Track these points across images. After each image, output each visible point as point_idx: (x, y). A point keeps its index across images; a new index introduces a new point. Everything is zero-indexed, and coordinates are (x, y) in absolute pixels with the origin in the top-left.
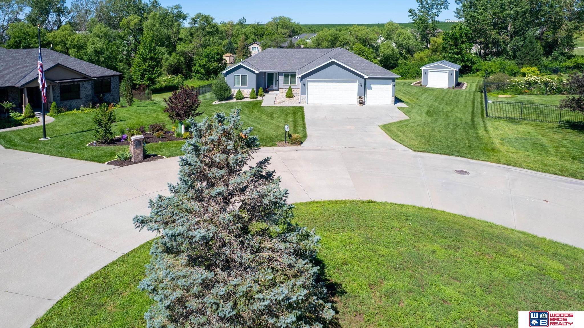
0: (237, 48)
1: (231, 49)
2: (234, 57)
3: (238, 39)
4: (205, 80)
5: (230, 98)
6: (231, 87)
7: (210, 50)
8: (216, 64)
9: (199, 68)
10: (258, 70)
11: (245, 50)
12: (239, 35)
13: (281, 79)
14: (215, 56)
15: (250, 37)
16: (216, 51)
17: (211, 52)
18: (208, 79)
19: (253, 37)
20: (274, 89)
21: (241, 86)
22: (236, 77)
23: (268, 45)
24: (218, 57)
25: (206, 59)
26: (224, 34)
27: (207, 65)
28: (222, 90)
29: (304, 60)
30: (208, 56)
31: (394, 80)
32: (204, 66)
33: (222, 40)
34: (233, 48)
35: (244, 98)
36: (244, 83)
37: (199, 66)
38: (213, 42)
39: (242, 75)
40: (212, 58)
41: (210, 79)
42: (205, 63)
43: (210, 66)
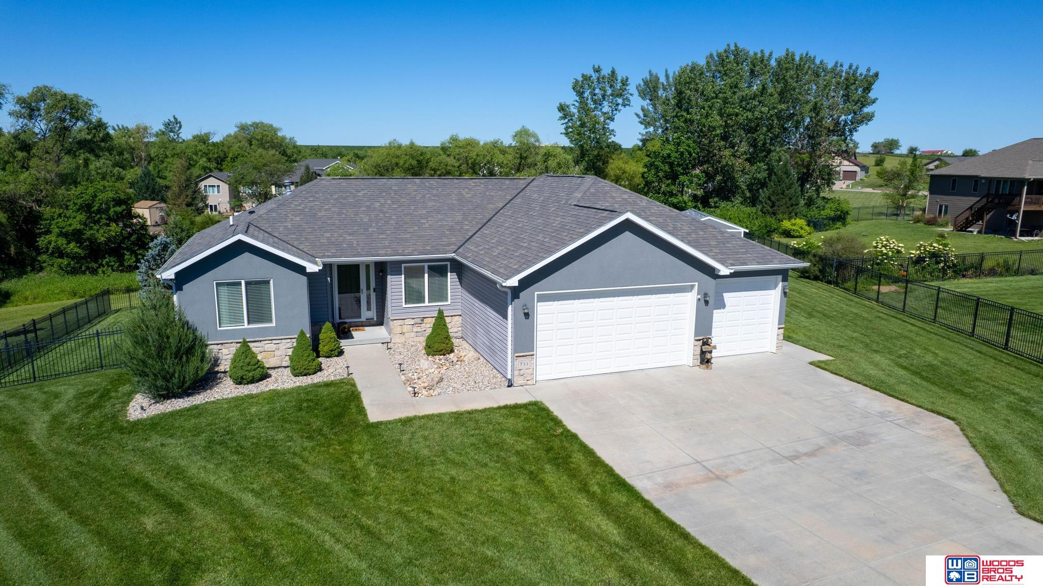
0: (167, 187)
1: (153, 191)
2: (161, 209)
3: (166, 167)
4: (84, 273)
5: (208, 380)
6: (202, 331)
7: (91, 191)
8: (115, 229)
9: (62, 241)
10: (312, 259)
11: (189, 192)
12: (167, 157)
13: (396, 284)
14: (108, 208)
15: (197, 162)
16: (111, 195)
17: (96, 196)
18: (94, 272)
19: (203, 161)
20: (363, 319)
21: (246, 326)
22: (224, 290)
23: (248, 179)
24: (118, 209)
25: (81, 217)
26: (126, 155)
27: (88, 233)
28: (167, 353)
29: (459, 217)
30: (87, 208)
31: (784, 274)
32: (76, 236)
33: (124, 168)
34: (157, 187)
35: (265, 376)
36: (258, 313)
37: (61, 234)
38: (98, 173)
39: (247, 283)
40: (99, 211)
41: (100, 271)
42: (79, 227)
43: (99, 235)
